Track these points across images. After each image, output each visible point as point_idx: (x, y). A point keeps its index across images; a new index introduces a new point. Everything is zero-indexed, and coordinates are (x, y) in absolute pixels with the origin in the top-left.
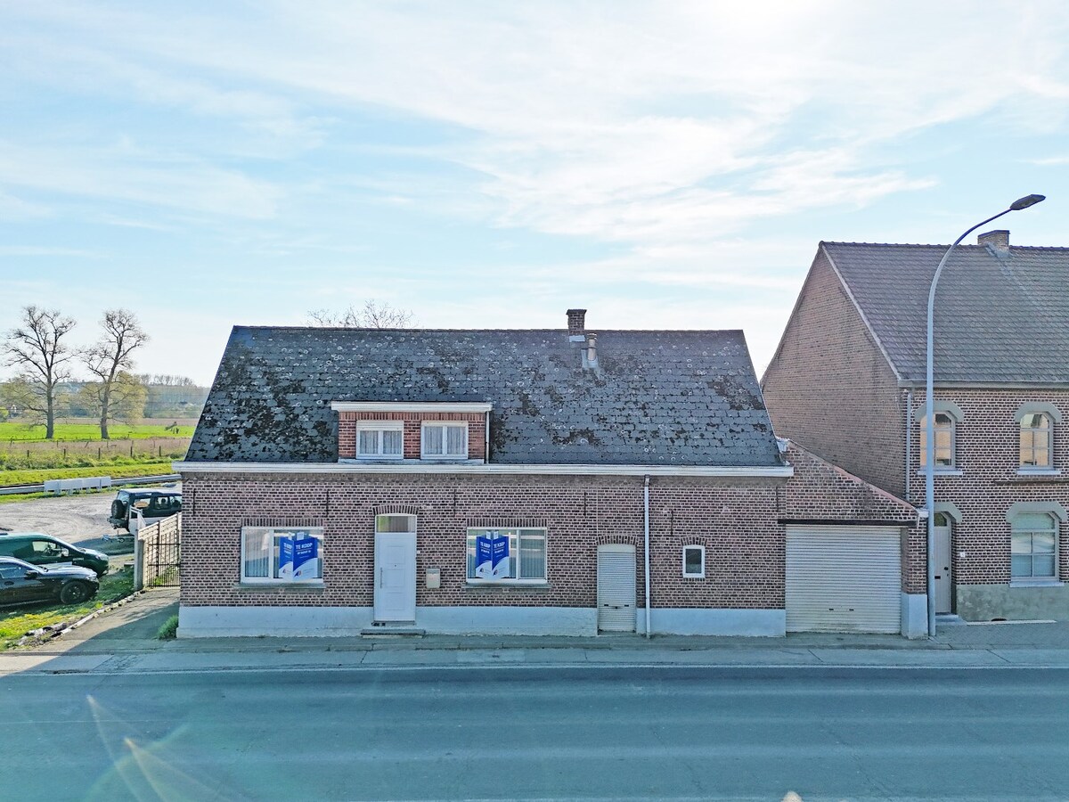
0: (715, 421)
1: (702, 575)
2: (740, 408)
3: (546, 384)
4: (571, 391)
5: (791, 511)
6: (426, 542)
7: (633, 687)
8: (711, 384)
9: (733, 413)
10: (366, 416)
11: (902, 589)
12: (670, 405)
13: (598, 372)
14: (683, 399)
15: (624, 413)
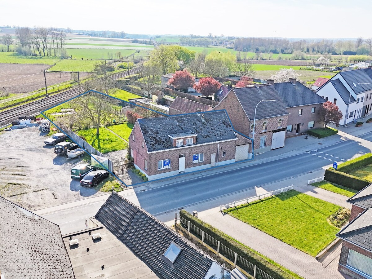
0: (225, 130)
1: (225, 156)
2: (228, 127)
3: (198, 126)
4: (203, 127)
5: (237, 144)
6: (187, 158)
7: (226, 176)
8: (222, 122)
9: (227, 128)
10: (178, 139)
11: (249, 153)
12: (218, 128)
13: (205, 122)
14: (219, 126)
15: (212, 130)
